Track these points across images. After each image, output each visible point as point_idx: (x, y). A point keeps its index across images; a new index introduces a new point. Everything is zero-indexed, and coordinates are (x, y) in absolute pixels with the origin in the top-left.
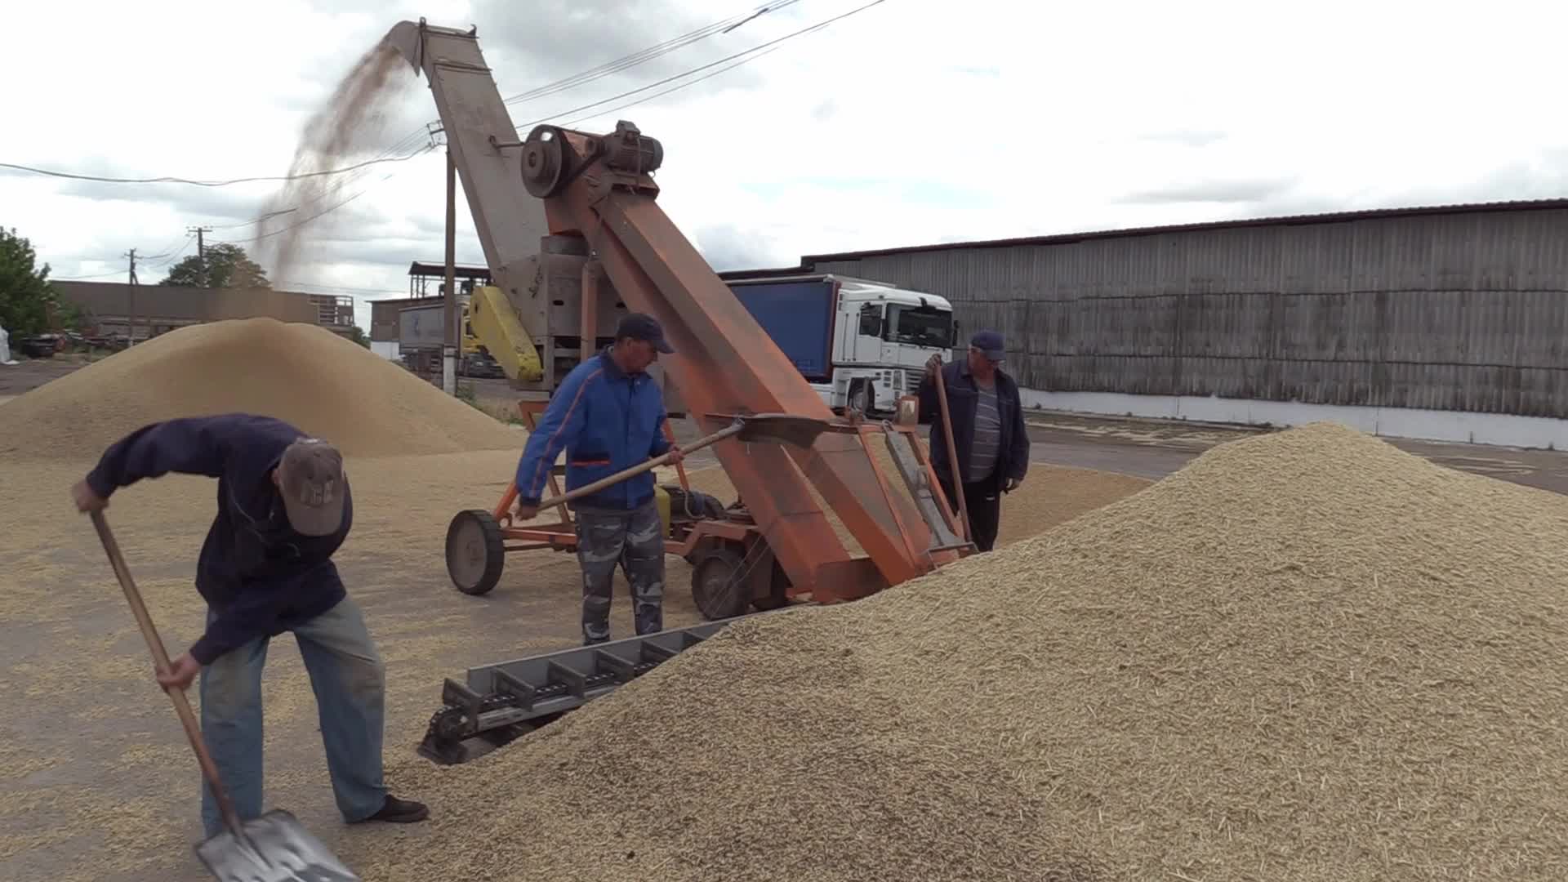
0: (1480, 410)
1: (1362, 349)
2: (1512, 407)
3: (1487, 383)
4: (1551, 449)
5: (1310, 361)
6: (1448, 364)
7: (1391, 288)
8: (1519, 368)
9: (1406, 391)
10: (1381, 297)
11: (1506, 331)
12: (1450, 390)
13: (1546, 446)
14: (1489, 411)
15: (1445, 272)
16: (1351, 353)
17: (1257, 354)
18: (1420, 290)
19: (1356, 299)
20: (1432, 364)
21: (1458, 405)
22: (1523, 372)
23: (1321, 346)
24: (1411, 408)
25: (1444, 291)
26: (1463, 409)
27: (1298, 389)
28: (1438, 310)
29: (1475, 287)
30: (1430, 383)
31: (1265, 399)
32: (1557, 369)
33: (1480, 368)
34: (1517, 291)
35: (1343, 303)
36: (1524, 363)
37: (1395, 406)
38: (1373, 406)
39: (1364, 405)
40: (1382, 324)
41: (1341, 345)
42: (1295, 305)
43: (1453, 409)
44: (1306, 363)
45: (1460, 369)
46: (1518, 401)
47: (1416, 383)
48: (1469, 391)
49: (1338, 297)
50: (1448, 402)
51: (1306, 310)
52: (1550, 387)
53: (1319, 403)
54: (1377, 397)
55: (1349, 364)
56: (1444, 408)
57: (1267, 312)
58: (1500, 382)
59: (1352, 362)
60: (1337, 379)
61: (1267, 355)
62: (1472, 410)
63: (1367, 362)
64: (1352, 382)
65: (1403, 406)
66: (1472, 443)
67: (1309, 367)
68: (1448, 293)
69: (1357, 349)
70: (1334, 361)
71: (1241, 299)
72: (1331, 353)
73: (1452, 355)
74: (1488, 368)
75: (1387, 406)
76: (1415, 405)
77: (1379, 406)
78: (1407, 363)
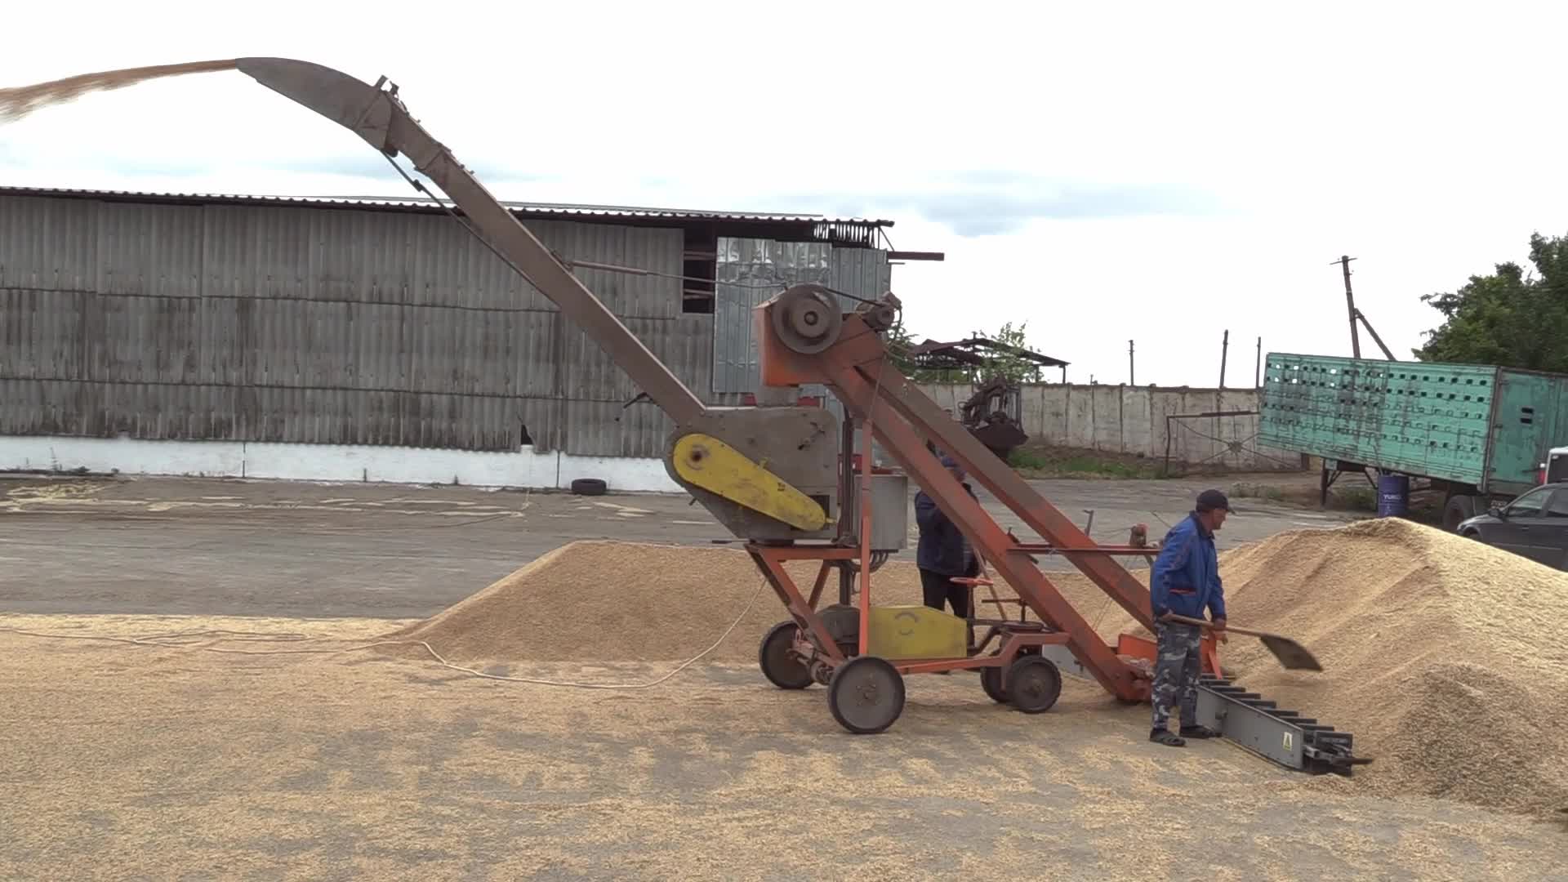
0: (375, 443)
1: (220, 368)
2: (412, 437)
3: (380, 409)
4: (456, 483)
5: (146, 384)
6: (334, 388)
7: (258, 295)
8: (417, 393)
9: (283, 421)
10: (245, 305)
11: (402, 351)
12: (339, 422)
13: (450, 482)
14: (386, 443)
15: (327, 278)
16: (205, 373)
17: (61, 374)
18: (296, 299)
19: (209, 305)
20: (313, 388)
21: (348, 438)
22: (424, 399)
23: (161, 364)
24: (288, 442)
25: (326, 301)
26: (354, 442)
27: (129, 421)
28: (319, 323)
29: (364, 299)
30: (313, 411)
31: (78, 435)
32: (462, 395)
33: (372, 393)
34: (412, 305)
35: (191, 309)
36: (424, 388)
37: (268, 440)
38: (237, 441)
39: (227, 440)
40: (246, 340)
41: (190, 364)
42: (118, 310)
43: (342, 443)
44: (140, 387)
45: (350, 393)
46: (418, 432)
47: (295, 413)
48: (362, 420)
49: (185, 302)
50: (336, 435)
51: (139, 316)
52: (452, 415)
53: (162, 439)
54: (243, 430)
55: (203, 388)
56: (331, 442)
57: (78, 316)
58: (396, 408)
59: (209, 385)
60: (188, 409)
61: (80, 375)
62: (365, 442)
63: (228, 385)
64: (208, 411)
65: (278, 439)
66: (365, 481)
67: (146, 390)
68: (331, 303)
69: (214, 370)
70: (183, 383)
71: (32, 297)
72: (177, 372)
73: (339, 378)
74: (383, 393)
75: (258, 440)
76: (296, 438)
77: (245, 442)
78: (282, 387)
